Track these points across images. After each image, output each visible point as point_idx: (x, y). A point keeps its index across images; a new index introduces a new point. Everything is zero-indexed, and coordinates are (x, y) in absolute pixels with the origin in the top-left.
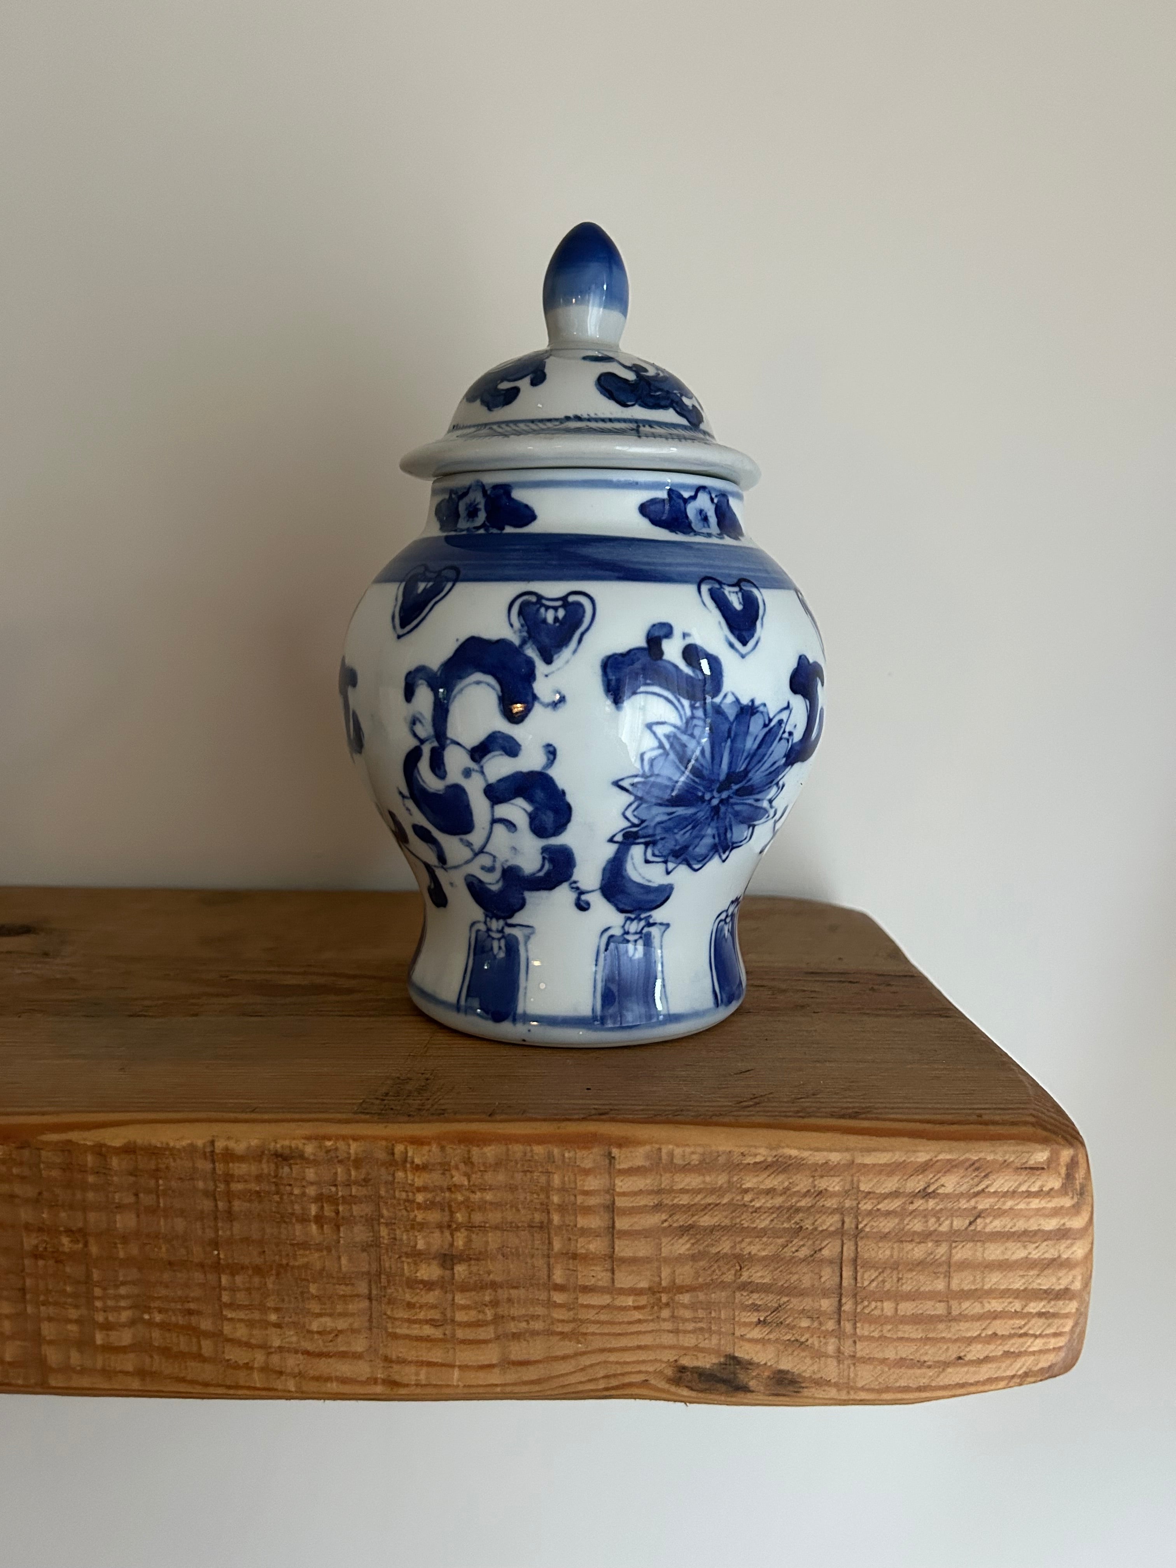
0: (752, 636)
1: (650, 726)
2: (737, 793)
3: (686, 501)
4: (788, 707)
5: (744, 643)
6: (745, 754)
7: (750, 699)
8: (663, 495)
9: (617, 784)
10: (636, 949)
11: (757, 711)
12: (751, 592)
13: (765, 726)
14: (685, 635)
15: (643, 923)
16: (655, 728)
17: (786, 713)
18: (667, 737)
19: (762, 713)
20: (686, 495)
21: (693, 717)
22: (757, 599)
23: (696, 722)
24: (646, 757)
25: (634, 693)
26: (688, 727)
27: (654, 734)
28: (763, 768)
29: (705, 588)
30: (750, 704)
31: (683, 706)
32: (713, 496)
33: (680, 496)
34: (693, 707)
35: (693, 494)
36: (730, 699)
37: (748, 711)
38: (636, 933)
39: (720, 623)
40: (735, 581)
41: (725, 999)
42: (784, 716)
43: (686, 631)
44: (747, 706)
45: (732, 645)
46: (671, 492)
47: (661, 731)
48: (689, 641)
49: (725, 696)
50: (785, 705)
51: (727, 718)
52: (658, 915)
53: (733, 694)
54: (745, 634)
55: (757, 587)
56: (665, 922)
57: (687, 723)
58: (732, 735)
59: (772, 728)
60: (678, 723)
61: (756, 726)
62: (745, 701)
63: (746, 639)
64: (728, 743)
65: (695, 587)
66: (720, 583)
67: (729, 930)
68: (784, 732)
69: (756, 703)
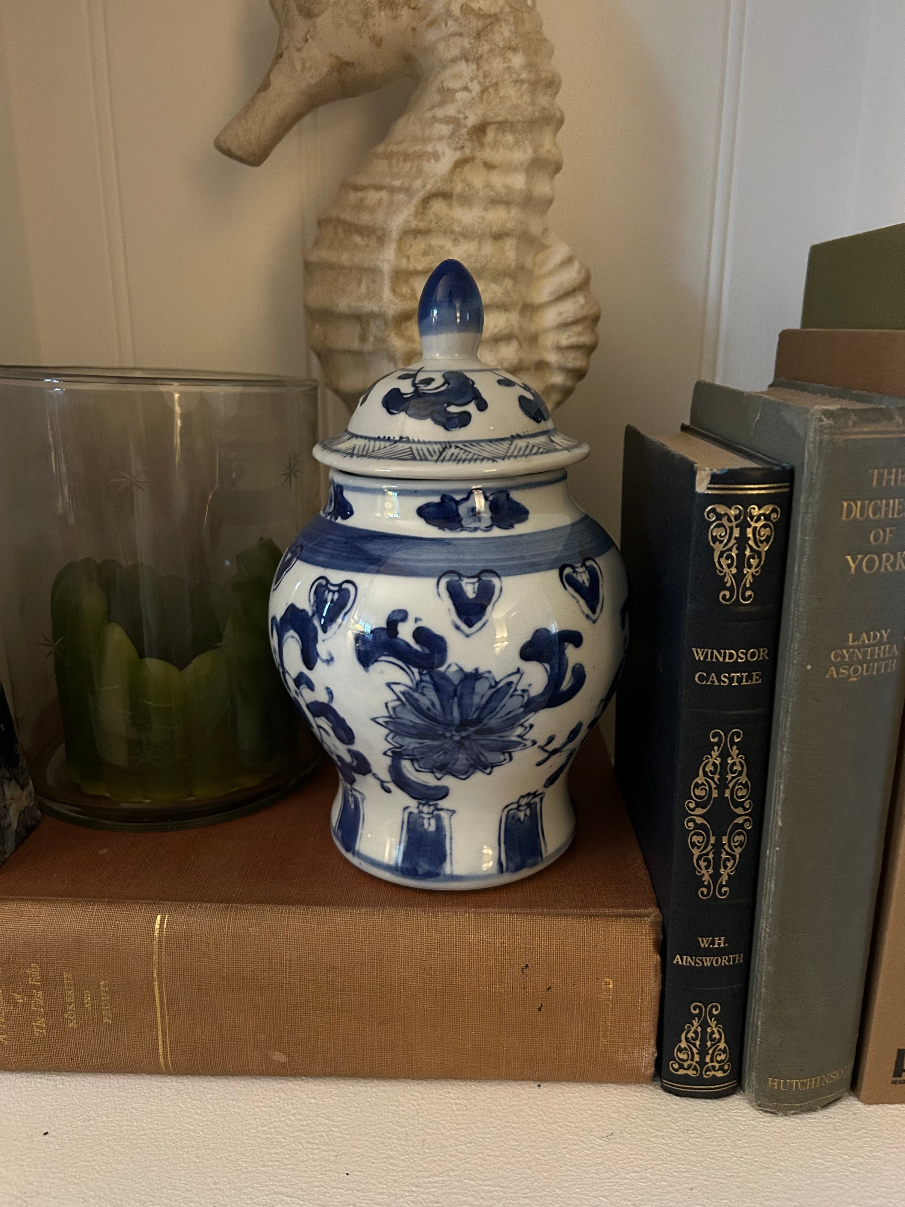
0: (480, 619)
1: (389, 685)
2: (476, 732)
3: (458, 503)
4: (518, 671)
5: (470, 625)
6: (474, 708)
7: (475, 667)
8: (437, 499)
9: (374, 720)
10: (429, 824)
11: (482, 677)
12: (490, 581)
13: (491, 687)
14: (417, 620)
15: (432, 808)
16: (393, 686)
17: (517, 677)
18: (403, 693)
19: (487, 678)
20: (458, 498)
21: (421, 681)
22: (494, 587)
23: (423, 684)
24: (390, 705)
25: (376, 661)
26: (418, 686)
27: (392, 690)
28: (498, 716)
29: (444, 581)
30: (474, 672)
31: (413, 673)
32: (488, 495)
33: (453, 500)
34: (420, 674)
35: (465, 496)
36: (454, 668)
37: (473, 677)
38: (428, 813)
39: (449, 610)
40: (477, 572)
42: (514, 679)
43: (418, 616)
44: (471, 674)
45: (457, 628)
46: (444, 497)
47: (398, 689)
48: (419, 624)
49: (449, 666)
50: (515, 670)
51: (451, 682)
52: (442, 804)
53: (457, 665)
54: (472, 618)
55: (498, 576)
56: (451, 808)
57: (417, 685)
58: (458, 694)
59: (499, 690)
60: (409, 683)
61: (481, 687)
62: (469, 668)
63: (474, 622)
64: (456, 699)
65: (435, 580)
66: (460, 576)
67: (526, 815)
68: (516, 690)
69: (481, 671)
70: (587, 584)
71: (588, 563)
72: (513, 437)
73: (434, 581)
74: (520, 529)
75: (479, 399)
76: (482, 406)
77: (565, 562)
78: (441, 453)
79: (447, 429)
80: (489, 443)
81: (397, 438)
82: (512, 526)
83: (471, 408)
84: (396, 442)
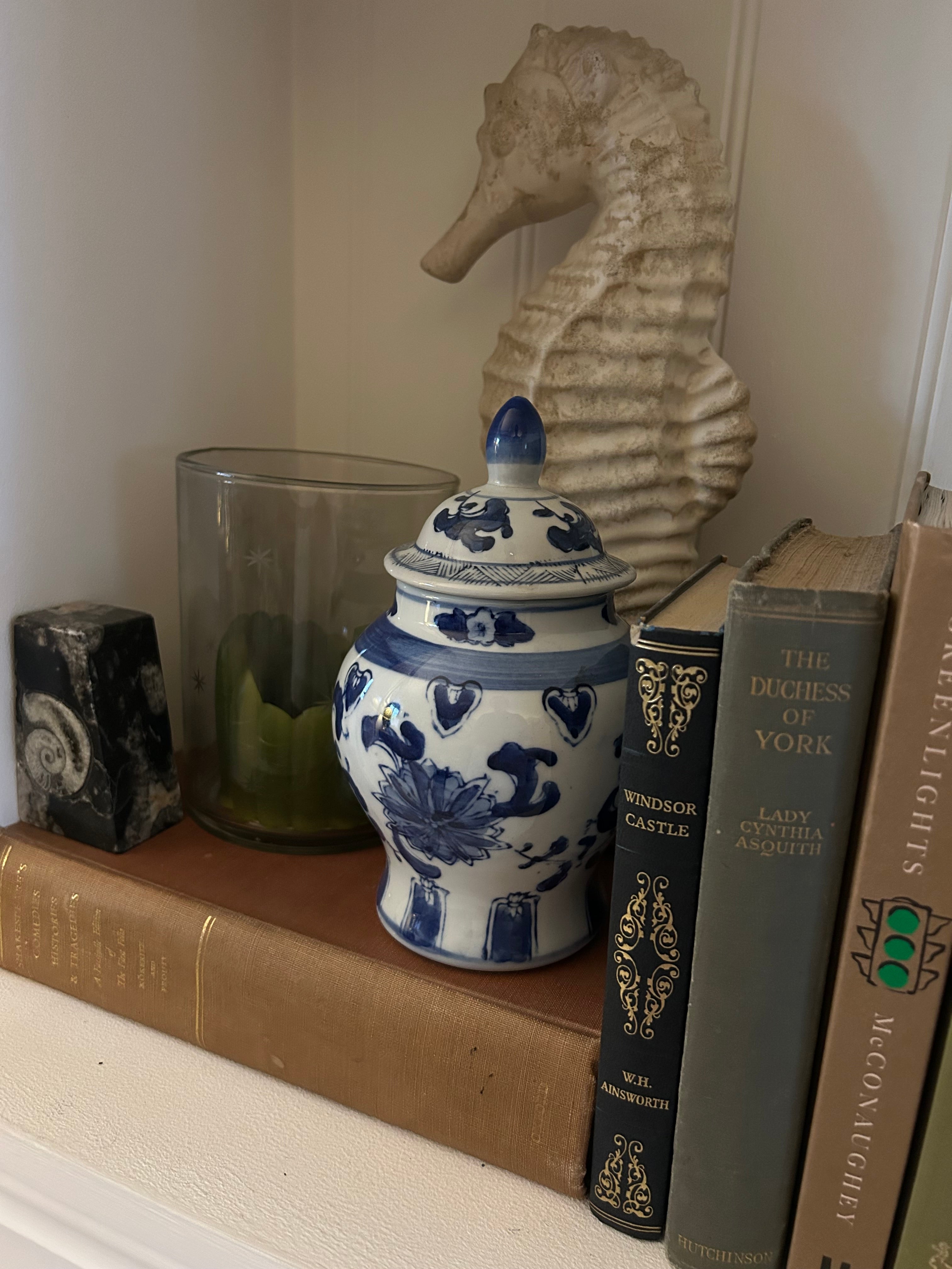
0: (456, 724)
1: (381, 766)
2: (449, 824)
3: (467, 617)
4: (485, 777)
5: (446, 728)
6: (445, 802)
7: (447, 766)
8: (450, 611)
9: (373, 794)
10: (429, 898)
11: (452, 776)
12: (472, 691)
13: (460, 787)
14: (405, 715)
15: (430, 885)
16: (384, 769)
17: (484, 782)
18: (390, 776)
19: (456, 778)
20: (467, 612)
21: (403, 769)
22: (474, 697)
23: (405, 772)
24: (382, 784)
25: (373, 744)
26: (400, 773)
27: (382, 770)
28: (467, 814)
29: (434, 685)
30: (445, 770)
31: (397, 760)
32: (494, 613)
33: (463, 614)
34: (403, 762)
35: (473, 612)
36: (428, 763)
37: (444, 775)
38: (428, 888)
39: (432, 711)
40: (463, 681)
41: (496, 956)
42: (481, 783)
43: (407, 712)
44: (442, 771)
45: (436, 728)
46: (456, 609)
47: (387, 771)
48: (407, 719)
49: (425, 761)
50: (482, 776)
51: (426, 775)
52: (438, 882)
53: (431, 760)
54: (449, 722)
55: (481, 688)
56: (446, 889)
57: (400, 771)
58: (432, 786)
59: (466, 791)
60: (395, 769)
61: (451, 786)
62: (441, 766)
63: (450, 725)
64: (430, 791)
65: (427, 682)
66: (448, 682)
67: (517, 912)
68: (482, 794)
69: (451, 770)
70: (573, 708)
71: (581, 690)
72: (532, 564)
73: (425, 683)
74: (520, 648)
75: (507, 527)
76: (507, 533)
77: (553, 686)
78: (459, 571)
79: (472, 551)
80: (506, 568)
81: (434, 553)
82: (512, 645)
83: (497, 535)
84: (433, 556)
